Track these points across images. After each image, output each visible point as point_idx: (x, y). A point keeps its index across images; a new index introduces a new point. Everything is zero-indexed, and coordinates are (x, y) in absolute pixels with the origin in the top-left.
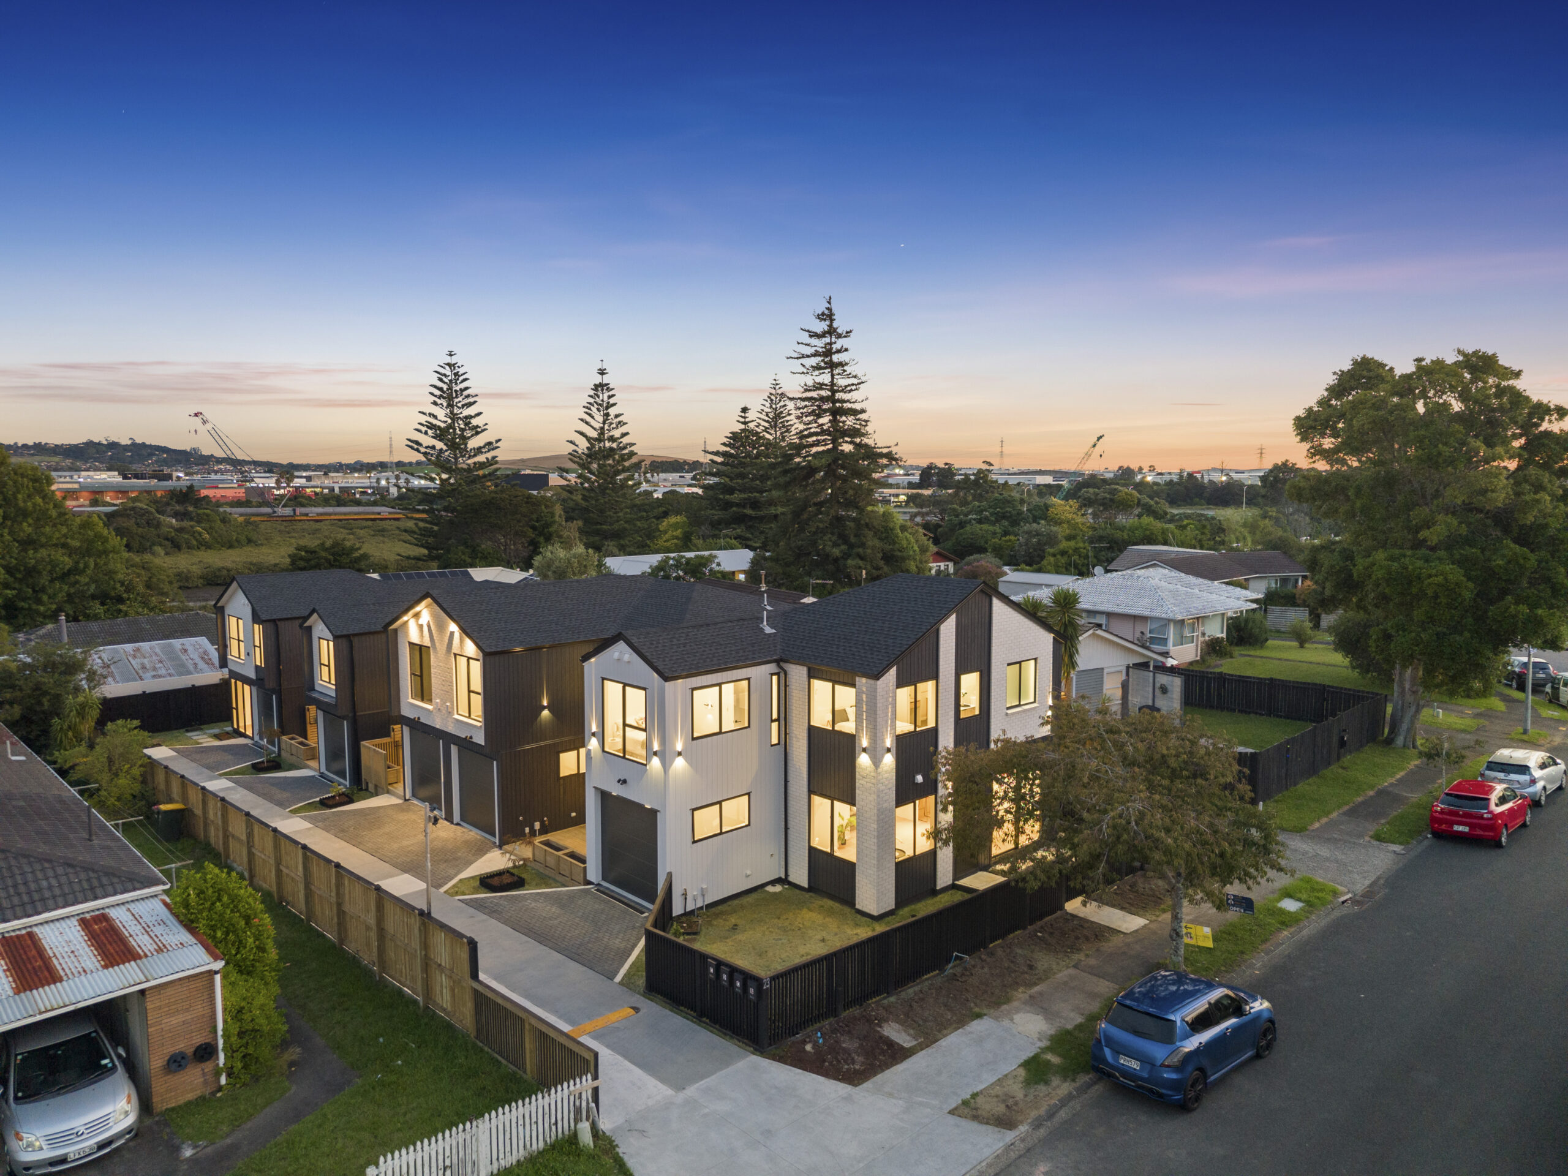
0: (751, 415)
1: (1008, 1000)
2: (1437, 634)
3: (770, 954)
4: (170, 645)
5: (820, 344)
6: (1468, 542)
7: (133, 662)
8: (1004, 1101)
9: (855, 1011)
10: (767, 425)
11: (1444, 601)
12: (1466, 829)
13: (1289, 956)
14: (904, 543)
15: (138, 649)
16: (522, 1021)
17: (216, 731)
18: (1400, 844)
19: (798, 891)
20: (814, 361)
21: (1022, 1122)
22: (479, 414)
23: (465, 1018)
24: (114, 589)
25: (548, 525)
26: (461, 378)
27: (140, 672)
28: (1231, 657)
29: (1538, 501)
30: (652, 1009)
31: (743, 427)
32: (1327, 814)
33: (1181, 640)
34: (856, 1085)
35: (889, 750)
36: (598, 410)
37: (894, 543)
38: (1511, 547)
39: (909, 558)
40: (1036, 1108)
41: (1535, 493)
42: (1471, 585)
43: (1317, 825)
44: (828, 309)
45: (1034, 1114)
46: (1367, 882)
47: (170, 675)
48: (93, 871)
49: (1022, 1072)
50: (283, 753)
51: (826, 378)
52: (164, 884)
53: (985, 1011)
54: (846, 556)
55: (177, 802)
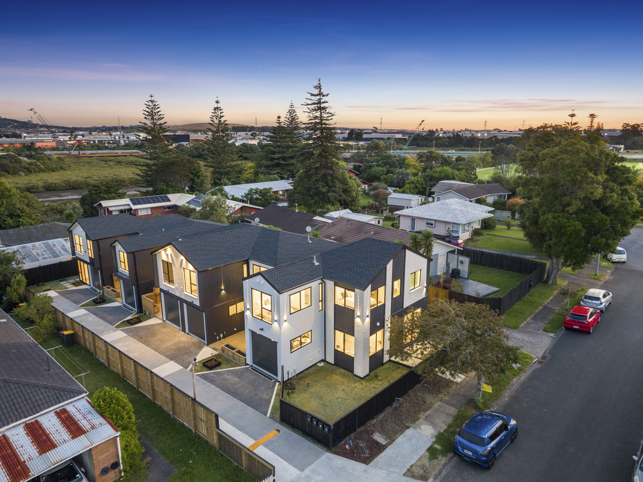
0: (282, 120)
1: (418, 419)
2: (570, 248)
3: (324, 398)
4: (47, 243)
5: (316, 99)
6: (584, 211)
7: (33, 252)
8: (422, 468)
9: (362, 428)
10: (288, 123)
11: (574, 236)
12: (578, 327)
13: (517, 391)
14: (351, 184)
15: (34, 246)
16: (241, 449)
17: (72, 281)
18: (553, 333)
19: (330, 365)
20: (313, 107)
21: (430, 477)
22: (165, 123)
23: (215, 440)
24: (16, 212)
25: (198, 172)
26: (157, 107)
27: (37, 256)
28: (482, 235)
29: (612, 196)
30: (285, 430)
31: (278, 125)
32: (526, 319)
33: (464, 231)
34: (367, 464)
35: (368, 316)
36: (216, 118)
37: (347, 185)
38: (601, 215)
39: (353, 190)
40: (434, 470)
41: (611, 193)
42: (584, 230)
43: (522, 325)
44: (319, 84)
45: (434, 473)
46: (543, 352)
47: (50, 257)
48: (56, 389)
49: (427, 454)
50: (105, 294)
51: (318, 114)
52: (86, 393)
53: (410, 425)
54: (328, 191)
55: (70, 330)
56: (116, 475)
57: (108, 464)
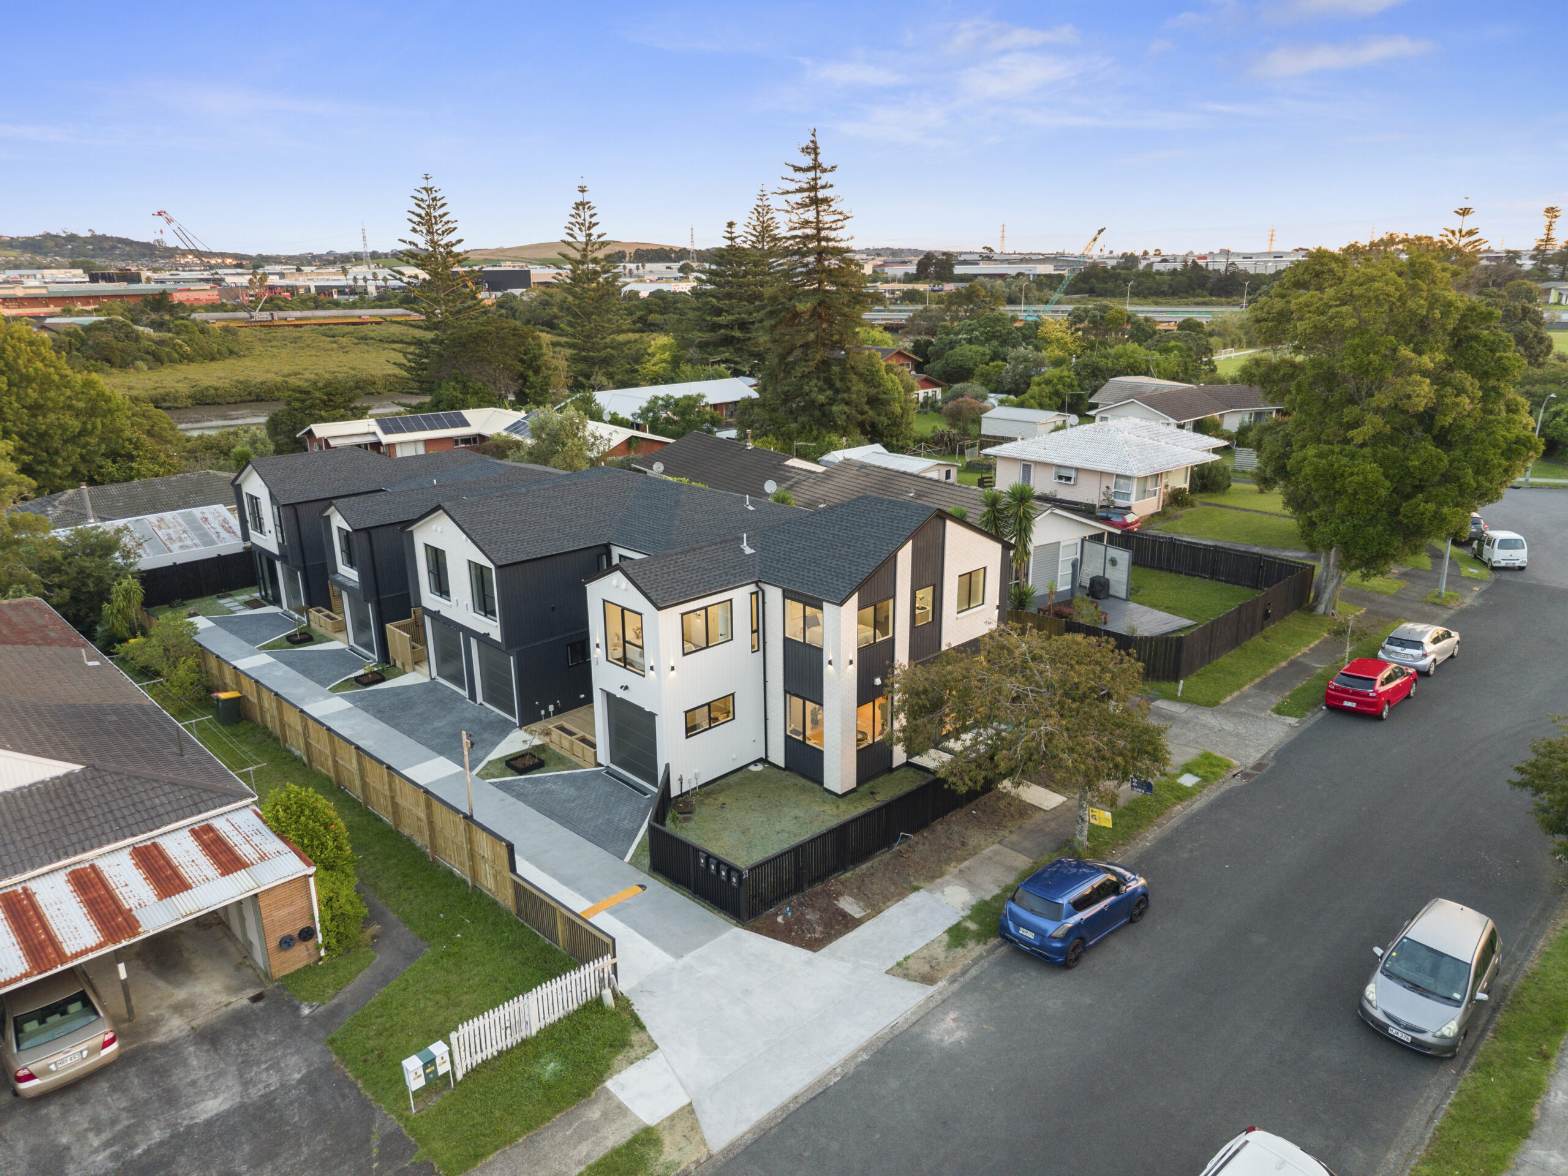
0: (738, 230)
1: (941, 875)
3: (752, 831)
4: (190, 514)
5: (804, 178)
7: (159, 533)
8: (929, 962)
9: (819, 887)
10: (754, 239)
11: (1362, 498)
12: (1353, 705)
13: (1177, 828)
14: (889, 385)
15: (161, 520)
16: (554, 909)
17: (246, 597)
18: (1296, 717)
19: (776, 770)
20: (798, 198)
21: (941, 979)
22: (460, 241)
23: (507, 899)
24: (124, 447)
25: (536, 358)
26: (439, 203)
27: (167, 543)
28: (1192, 506)
30: (658, 887)
31: (729, 243)
32: (1240, 687)
33: (1144, 494)
34: (815, 951)
35: (851, 662)
36: (580, 229)
37: (880, 385)
39: (894, 400)
40: (953, 967)
42: (1388, 484)
43: (1228, 699)
44: (812, 142)
45: (951, 972)
46: (1259, 756)
47: (196, 545)
48: (193, 788)
49: (946, 938)
50: (313, 625)
51: (810, 215)
52: (253, 797)
53: (922, 885)
54: (832, 401)
55: (233, 690)
56: (309, 955)
57: (293, 929)
